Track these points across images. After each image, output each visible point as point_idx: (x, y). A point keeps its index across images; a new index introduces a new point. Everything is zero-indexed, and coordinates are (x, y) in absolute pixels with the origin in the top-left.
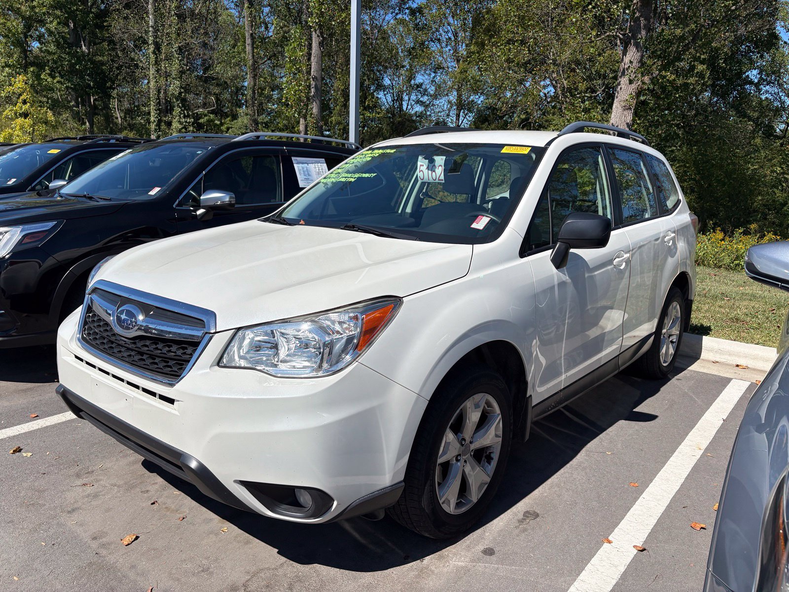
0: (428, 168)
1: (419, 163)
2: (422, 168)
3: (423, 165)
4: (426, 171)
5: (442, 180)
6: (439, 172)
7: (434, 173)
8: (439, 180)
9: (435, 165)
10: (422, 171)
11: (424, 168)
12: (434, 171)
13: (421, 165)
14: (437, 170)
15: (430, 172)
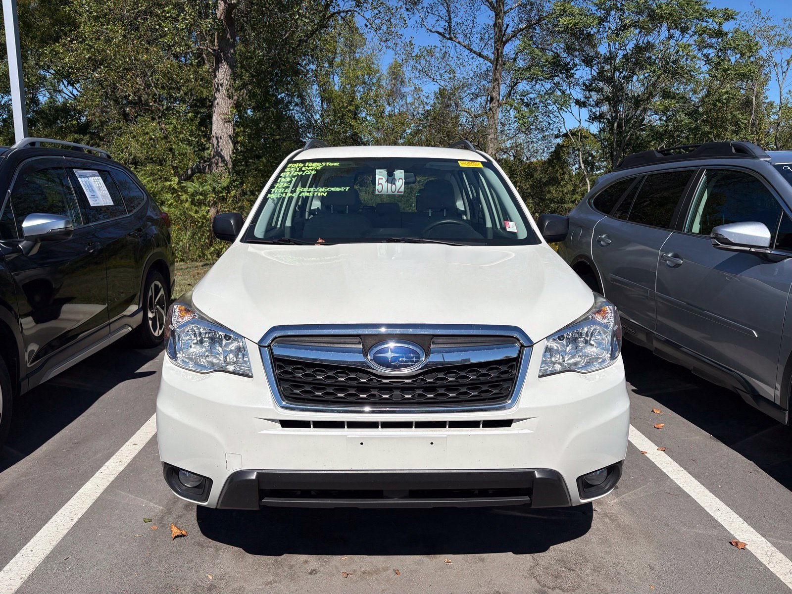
0: (387, 181)
1: (377, 177)
2: (381, 181)
3: (382, 179)
4: (385, 184)
5: (402, 192)
6: (400, 185)
7: (394, 186)
8: (398, 192)
9: (394, 178)
10: (381, 184)
11: (383, 181)
12: (394, 184)
13: (379, 179)
14: (397, 183)
15: (390, 185)
